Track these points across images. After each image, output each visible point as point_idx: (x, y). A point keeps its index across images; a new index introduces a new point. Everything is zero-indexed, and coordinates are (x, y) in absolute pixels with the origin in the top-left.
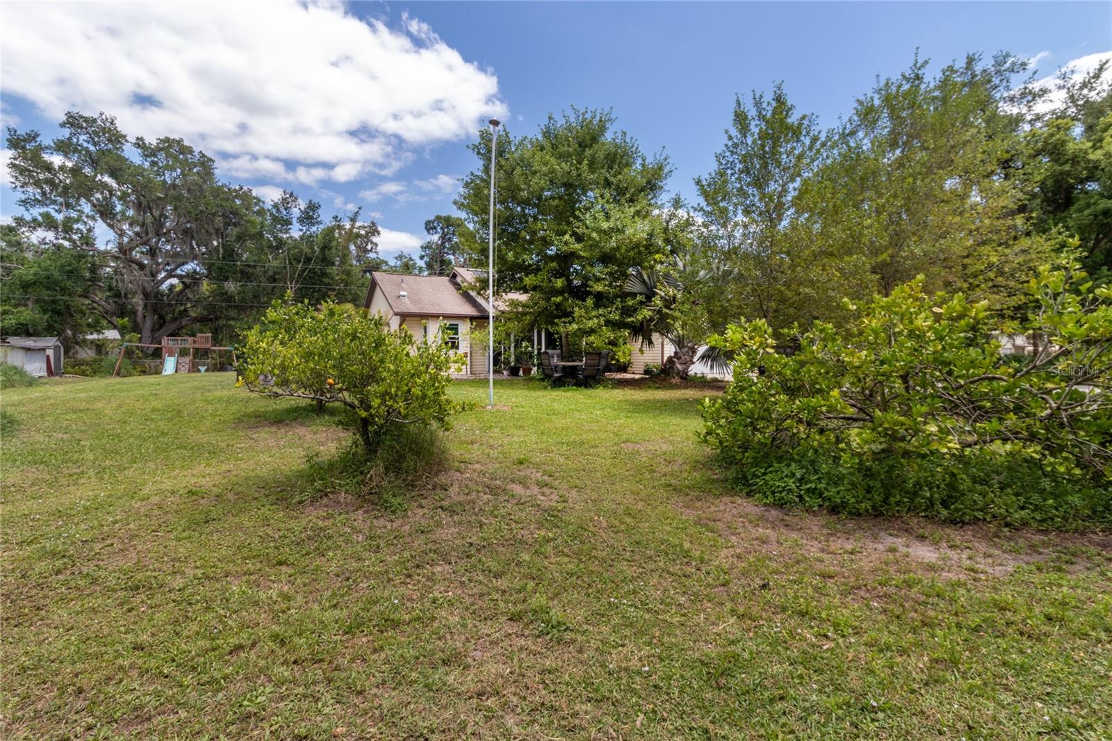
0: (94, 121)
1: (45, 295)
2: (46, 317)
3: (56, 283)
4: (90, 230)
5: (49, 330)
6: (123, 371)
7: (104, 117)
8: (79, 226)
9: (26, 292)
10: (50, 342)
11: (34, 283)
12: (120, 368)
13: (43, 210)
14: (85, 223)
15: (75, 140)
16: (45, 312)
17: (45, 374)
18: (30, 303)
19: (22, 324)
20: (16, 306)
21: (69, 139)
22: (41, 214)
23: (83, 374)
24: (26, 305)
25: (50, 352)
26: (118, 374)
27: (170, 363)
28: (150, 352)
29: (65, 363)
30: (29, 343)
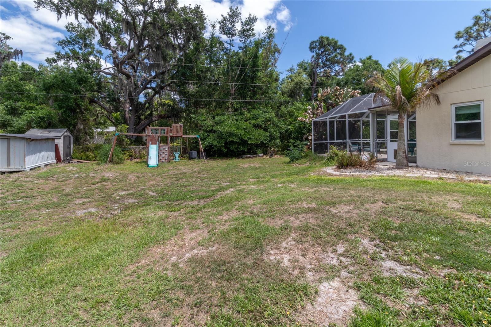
2: (61, 112)
4: (98, 60)
6: (114, 159)
9: (48, 93)
12: (112, 156)
13: (72, 48)
16: (60, 108)
17: (54, 161)
18: (50, 101)
25: (59, 141)
26: (111, 161)
27: (153, 150)
28: (133, 139)
29: (74, 150)
30: (43, 133)
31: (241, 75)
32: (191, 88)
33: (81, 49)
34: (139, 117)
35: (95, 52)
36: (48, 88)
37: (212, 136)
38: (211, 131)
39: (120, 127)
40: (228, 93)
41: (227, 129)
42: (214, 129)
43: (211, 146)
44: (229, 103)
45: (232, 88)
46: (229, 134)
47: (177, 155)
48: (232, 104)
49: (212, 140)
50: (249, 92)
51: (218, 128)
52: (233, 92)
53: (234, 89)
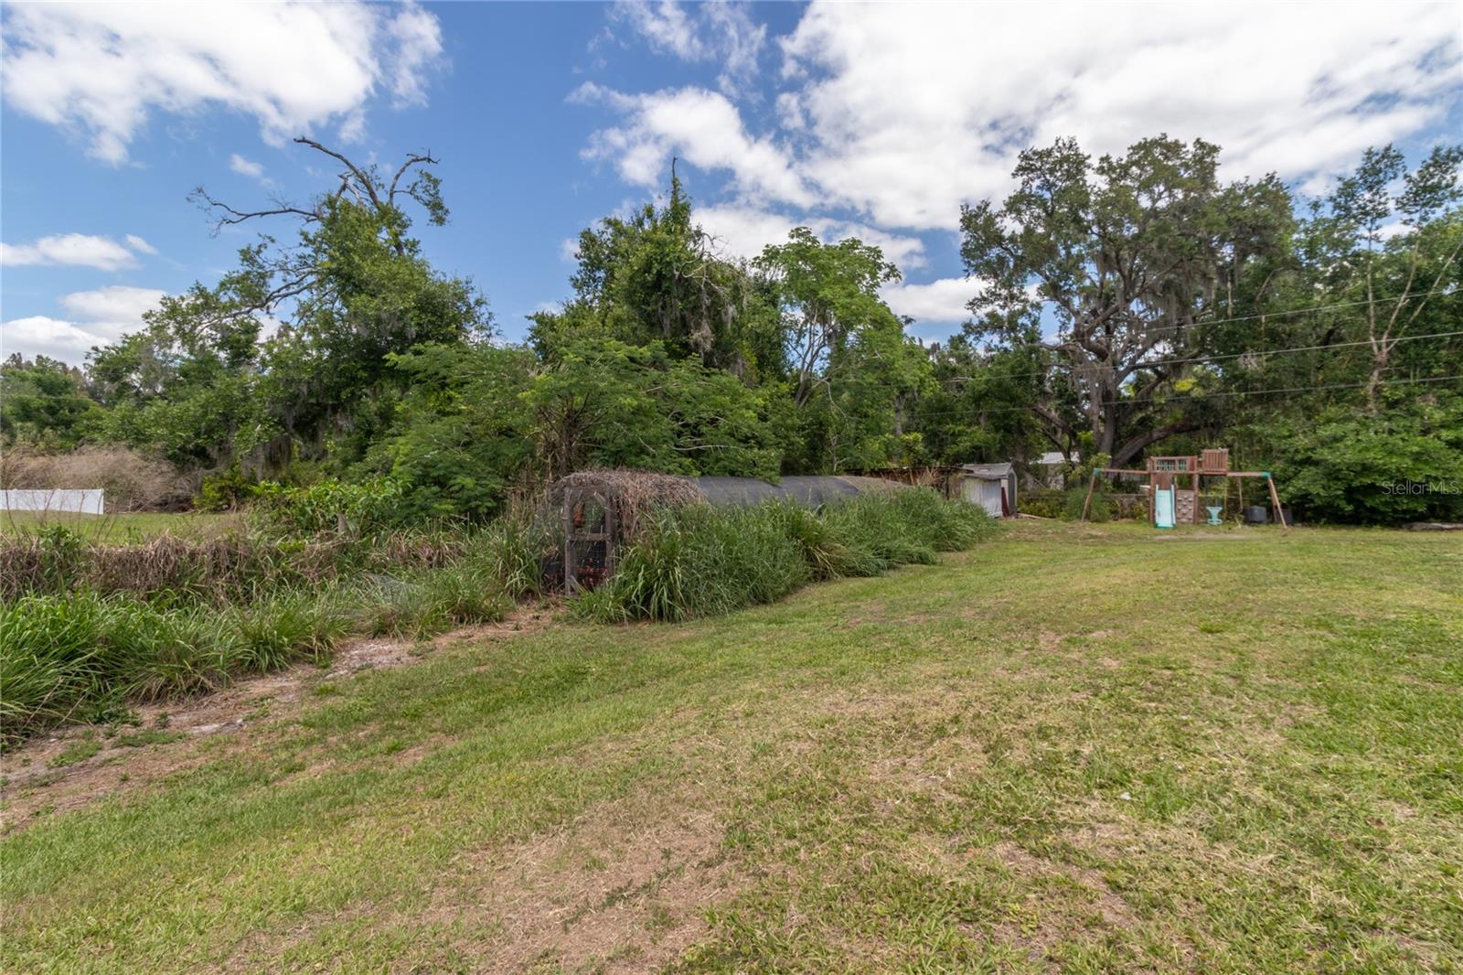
0: (1049, 153)
1: (998, 407)
2: (998, 436)
3: (1007, 390)
4: (1035, 323)
5: (1002, 455)
6: (1094, 513)
7: (1060, 144)
8: (1022, 320)
9: (978, 406)
10: (1004, 469)
11: (986, 394)
12: (1089, 506)
13: (989, 309)
14: (1030, 315)
15: (1027, 191)
16: (997, 430)
17: (1000, 513)
18: (982, 420)
19: (976, 448)
20: (969, 425)
21: (1022, 191)
22: (987, 315)
23: (1039, 513)
24: (979, 424)
25: (1005, 483)
26: (1088, 517)
27: (1164, 502)
29: (1020, 498)
30: (982, 471)
31: (1409, 309)
32: (1251, 363)
33: (1002, 307)
35: (1029, 308)
36: (979, 398)
37: (1308, 472)
38: (1308, 462)
40: (1363, 362)
41: (1351, 456)
42: (1315, 457)
43: (1305, 497)
44: (1370, 388)
45: (1380, 347)
46: (1359, 468)
47: (1215, 511)
48: (1377, 390)
49: (1308, 482)
50: (1444, 352)
51: (1324, 454)
52: (1382, 357)
53: (1385, 350)
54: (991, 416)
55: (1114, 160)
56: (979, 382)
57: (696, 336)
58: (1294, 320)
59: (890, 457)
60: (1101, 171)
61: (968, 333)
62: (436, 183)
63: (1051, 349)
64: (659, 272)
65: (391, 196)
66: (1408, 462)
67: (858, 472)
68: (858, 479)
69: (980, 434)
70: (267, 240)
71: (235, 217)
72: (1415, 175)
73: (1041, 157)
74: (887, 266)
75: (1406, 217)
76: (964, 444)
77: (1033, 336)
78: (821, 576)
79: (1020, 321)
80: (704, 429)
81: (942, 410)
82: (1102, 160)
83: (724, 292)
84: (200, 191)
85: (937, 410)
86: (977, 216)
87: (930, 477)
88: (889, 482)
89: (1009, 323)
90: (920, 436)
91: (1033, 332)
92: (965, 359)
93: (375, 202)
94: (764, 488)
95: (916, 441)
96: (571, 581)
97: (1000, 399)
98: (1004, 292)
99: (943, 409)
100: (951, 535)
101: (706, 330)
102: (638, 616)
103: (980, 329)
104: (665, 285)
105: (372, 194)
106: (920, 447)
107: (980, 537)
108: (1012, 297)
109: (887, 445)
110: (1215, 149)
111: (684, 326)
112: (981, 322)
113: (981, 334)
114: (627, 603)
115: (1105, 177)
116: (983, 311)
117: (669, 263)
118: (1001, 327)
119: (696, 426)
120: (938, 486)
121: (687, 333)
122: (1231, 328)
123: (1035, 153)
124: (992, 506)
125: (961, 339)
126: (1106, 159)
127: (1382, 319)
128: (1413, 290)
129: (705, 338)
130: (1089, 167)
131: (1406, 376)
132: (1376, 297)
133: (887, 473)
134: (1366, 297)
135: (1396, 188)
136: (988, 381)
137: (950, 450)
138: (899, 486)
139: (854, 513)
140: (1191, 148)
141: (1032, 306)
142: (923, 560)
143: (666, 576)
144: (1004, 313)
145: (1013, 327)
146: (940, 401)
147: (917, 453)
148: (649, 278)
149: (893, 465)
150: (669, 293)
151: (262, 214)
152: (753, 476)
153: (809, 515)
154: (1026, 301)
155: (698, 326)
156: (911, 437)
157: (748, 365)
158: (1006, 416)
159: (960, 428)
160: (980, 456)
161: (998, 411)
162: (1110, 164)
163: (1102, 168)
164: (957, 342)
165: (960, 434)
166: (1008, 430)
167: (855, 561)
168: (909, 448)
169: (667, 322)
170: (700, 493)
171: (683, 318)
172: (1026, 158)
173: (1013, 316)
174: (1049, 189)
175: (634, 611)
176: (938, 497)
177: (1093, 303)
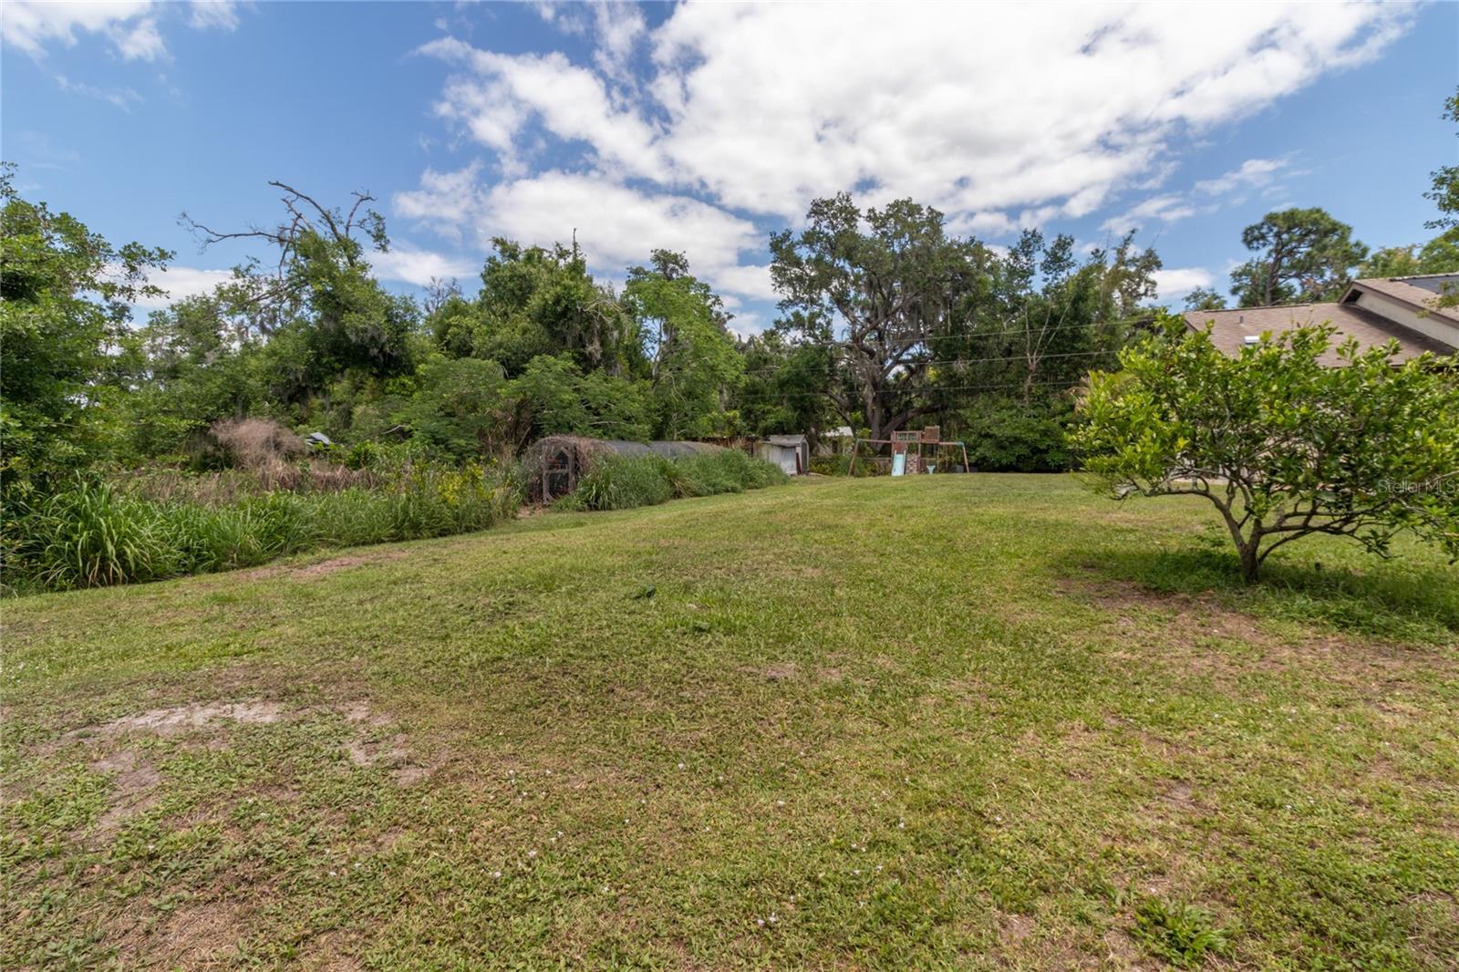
0: (833, 202)
1: (796, 392)
2: (796, 414)
3: (803, 379)
4: (829, 323)
5: (798, 428)
6: (857, 470)
7: (841, 196)
10: (798, 440)
11: (788, 382)
12: (854, 467)
13: (794, 309)
14: (825, 316)
15: (818, 229)
16: (795, 409)
17: (795, 472)
18: (785, 402)
19: (779, 423)
20: (776, 405)
21: (814, 228)
22: (793, 314)
23: (824, 472)
24: (782, 404)
25: (799, 450)
26: (852, 473)
27: (899, 462)
28: (878, 449)
29: (810, 462)
30: (784, 441)
31: (1048, 336)
32: (960, 367)
33: (805, 309)
34: (888, 410)
35: (824, 311)
36: (782, 385)
37: (986, 442)
38: (987, 436)
39: (859, 432)
40: (1024, 371)
41: (1008, 432)
42: (991, 432)
43: (984, 459)
44: (1026, 387)
45: (1033, 360)
46: (1012, 440)
47: (931, 469)
48: (1030, 389)
49: (985, 450)
50: (1064, 366)
51: (994, 431)
52: (1033, 367)
53: (1035, 363)
54: (791, 399)
55: (877, 212)
56: (781, 371)
57: (590, 349)
58: (986, 338)
59: (715, 428)
60: (869, 218)
61: (777, 328)
62: (379, 218)
63: (840, 345)
64: (566, 306)
65: (347, 229)
66: (1037, 436)
67: (695, 440)
68: (695, 443)
69: (783, 412)
70: (253, 262)
71: (214, 238)
72: (1049, 250)
73: (827, 206)
74: (713, 296)
75: (1046, 276)
76: (771, 420)
77: (827, 334)
78: (677, 495)
79: (817, 321)
80: (602, 411)
81: (753, 393)
82: (870, 211)
83: (610, 321)
84: (185, 215)
85: (751, 393)
86: (782, 241)
87: (740, 442)
88: (715, 446)
89: (809, 322)
90: (737, 413)
91: (827, 331)
92: (776, 347)
93: (336, 234)
94: (643, 447)
95: (735, 418)
96: (546, 495)
97: (798, 386)
98: (806, 296)
99: (756, 392)
100: (752, 479)
101: (597, 345)
102: (593, 507)
103: (788, 326)
104: (569, 315)
105: (333, 227)
106: (738, 422)
107: (770, 482)
108: (812, 301)
109: (713, 420)
110: (940, 214)
111: (580, 342)
112: (788, 320)
113: (788, 330)
114: (587, 501)
115: (871, 224)
116: (790, 311)
117: (574, 301)
118: (804, 326)
119: (596, 409)
120: (745, 449)
121: (584, 346)
122: (949, 342)
123: (823, 202)
124: (788, 466)
125: (773, 333)
126: (871, 211)
127: (1034, 341)
128: (1049, 324)
129: (596, 351)
130: (860, 216)
131: (1045, 380)
132: (1031, 328)
133: (713, 440)
134: (1025, 328)
135: (1039, 257)
136: (789, 372)
137: (762, 424)
138: (720, 448)
139: (694, 463)
140: (925, 212)
141: (827, 309)
142: (734, 490)
143: (606, 487)
144: (806, 314)
145: (812, 326)
146: (753, 385)
147: (735, 426)
148: (559, 309)
149: (717, 435)
150: (571, 319)
151: (236, 236)
152: (636, 440)
153: (670, 461)
154: (822, 305)
155: (591, 343)
156: (731, 414)
157: (624, 368)
158: (802, 399)
159: (769, 407)
160: (781, 429)
161: (797, 395)
162: (875, 214)
163: (869, 217)
164: (770, 335)
165: (769, 412)
166: (804, 410)
167: (695, 488)
168: (730, 422)
169: (569, 338)
170: (614, 448)
171: (580, 335)
172: (816, 205)
173: (813, 316)
174: (833, 229)
175: (590, 506)
176: (745, 456)
177: (868, 314)
